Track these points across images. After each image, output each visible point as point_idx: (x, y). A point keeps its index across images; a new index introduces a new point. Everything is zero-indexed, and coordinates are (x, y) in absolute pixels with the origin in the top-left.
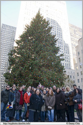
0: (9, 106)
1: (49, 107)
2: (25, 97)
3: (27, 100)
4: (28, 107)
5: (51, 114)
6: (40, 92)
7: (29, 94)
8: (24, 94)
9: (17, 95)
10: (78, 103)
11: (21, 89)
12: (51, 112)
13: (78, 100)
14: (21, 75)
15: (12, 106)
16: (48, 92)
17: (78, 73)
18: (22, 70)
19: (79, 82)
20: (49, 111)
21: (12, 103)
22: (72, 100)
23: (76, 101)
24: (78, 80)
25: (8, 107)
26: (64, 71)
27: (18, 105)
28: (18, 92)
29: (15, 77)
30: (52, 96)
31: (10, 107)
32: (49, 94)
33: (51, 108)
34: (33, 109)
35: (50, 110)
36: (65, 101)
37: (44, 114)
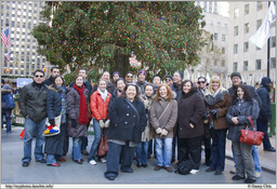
0: (50, 128)
1: (159, 130)
2: (93, 104)
3: (99, 112)
4: (104, 129)
5: (163, 148)
6: (138, 93)
7: (105, 95)
8: (90, 94)
9: (71, 99)
10: (239, 125)
11: (80, 82)
12: (163, 142)
13: (243, 117)
14: (80, 33)
15: (57, 128)
16: (157, 90)
17: (236, 27)
18: (82, 17)
19: (236, 51)
20: (159, 142)
21: (58, 120)
22: (225, 116)
23: (235, 119)
24: (236, 46)
25: (48, 131)
26: (200, 21)
27: (74, 126)
28: (72, 90)
29: (64, 38)
30: (168, 100)
31: (52, 131)
32: (159, 95)
33: (164, 132)
34: (119, 139)
35: (163, 138)
36: (204, 118)
37: (146, 147)
